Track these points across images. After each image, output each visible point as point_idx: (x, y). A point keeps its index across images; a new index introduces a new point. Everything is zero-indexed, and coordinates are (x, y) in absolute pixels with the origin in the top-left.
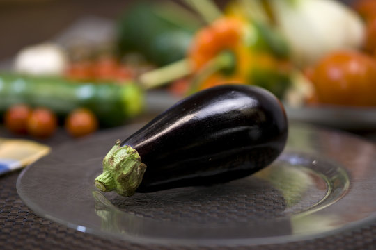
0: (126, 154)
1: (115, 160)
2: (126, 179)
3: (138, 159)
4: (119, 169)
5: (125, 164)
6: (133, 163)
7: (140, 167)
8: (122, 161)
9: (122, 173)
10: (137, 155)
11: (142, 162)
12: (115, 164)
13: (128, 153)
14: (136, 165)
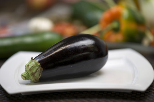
0: (34, 64)
1: (30, 66)
2: (34, 74)
3: (39, 66)
4: (31, 70)
5: (34, 68)
6: (37, 67)
7: (40, 69)
8: (32, 67)
9: (32, 72)
10: (39, 64)
11: (41, 67)
12: (29, 68)
13: (35, 63)
14: (38, 68)
